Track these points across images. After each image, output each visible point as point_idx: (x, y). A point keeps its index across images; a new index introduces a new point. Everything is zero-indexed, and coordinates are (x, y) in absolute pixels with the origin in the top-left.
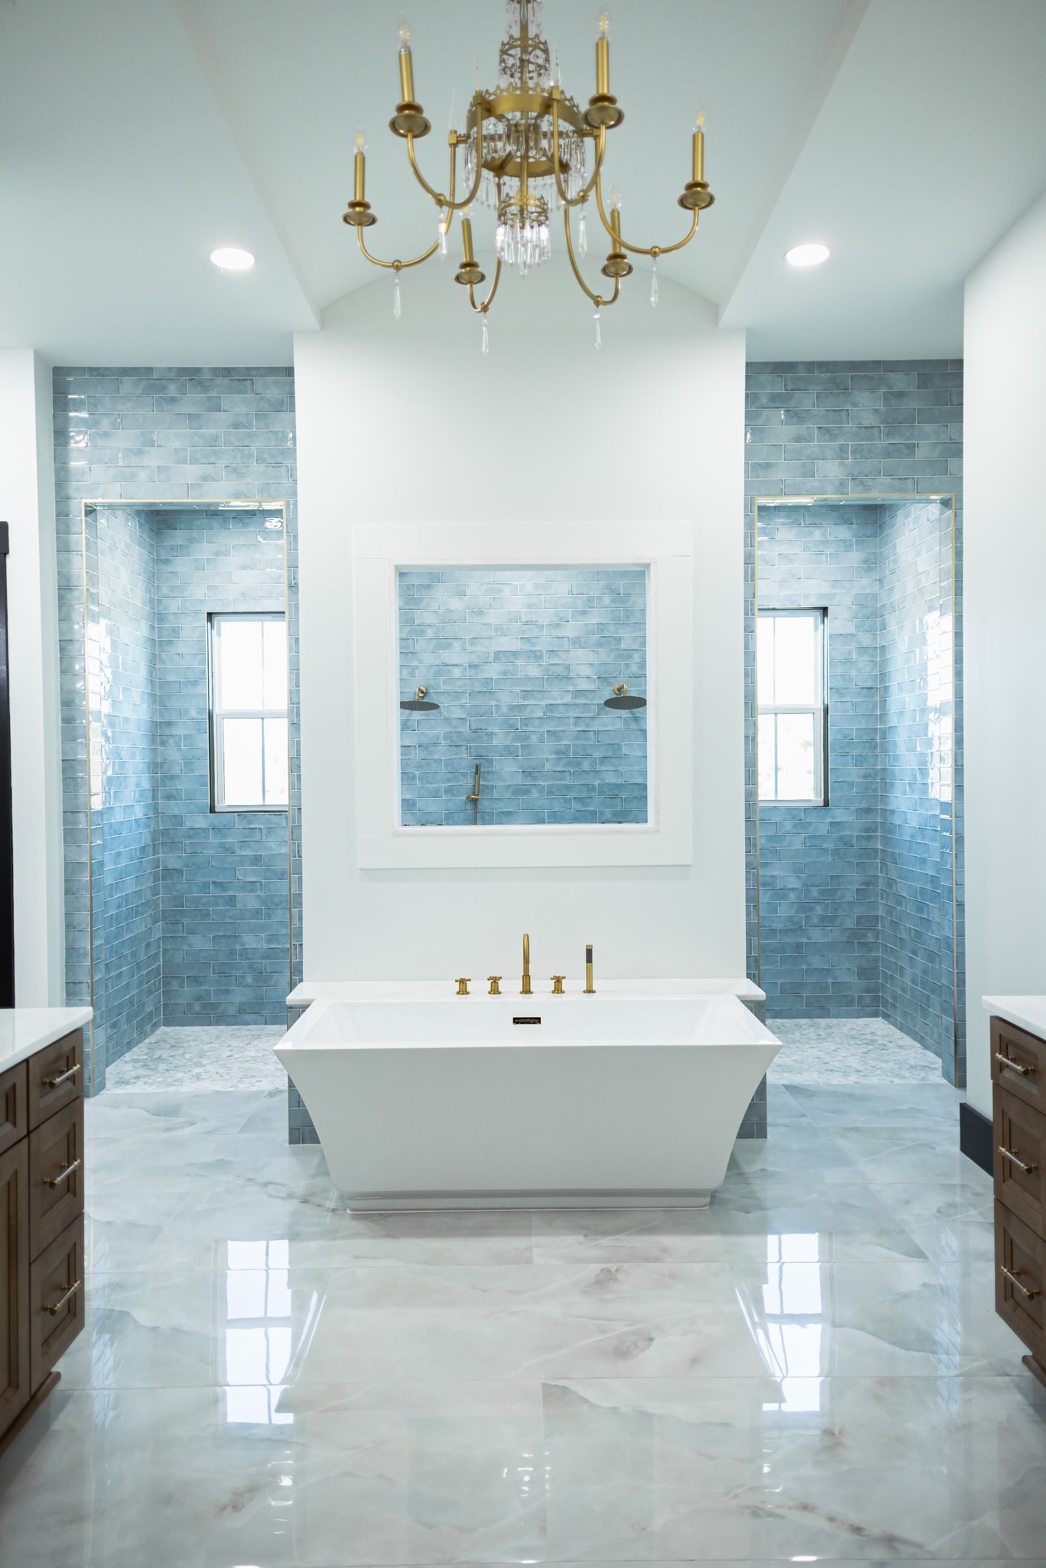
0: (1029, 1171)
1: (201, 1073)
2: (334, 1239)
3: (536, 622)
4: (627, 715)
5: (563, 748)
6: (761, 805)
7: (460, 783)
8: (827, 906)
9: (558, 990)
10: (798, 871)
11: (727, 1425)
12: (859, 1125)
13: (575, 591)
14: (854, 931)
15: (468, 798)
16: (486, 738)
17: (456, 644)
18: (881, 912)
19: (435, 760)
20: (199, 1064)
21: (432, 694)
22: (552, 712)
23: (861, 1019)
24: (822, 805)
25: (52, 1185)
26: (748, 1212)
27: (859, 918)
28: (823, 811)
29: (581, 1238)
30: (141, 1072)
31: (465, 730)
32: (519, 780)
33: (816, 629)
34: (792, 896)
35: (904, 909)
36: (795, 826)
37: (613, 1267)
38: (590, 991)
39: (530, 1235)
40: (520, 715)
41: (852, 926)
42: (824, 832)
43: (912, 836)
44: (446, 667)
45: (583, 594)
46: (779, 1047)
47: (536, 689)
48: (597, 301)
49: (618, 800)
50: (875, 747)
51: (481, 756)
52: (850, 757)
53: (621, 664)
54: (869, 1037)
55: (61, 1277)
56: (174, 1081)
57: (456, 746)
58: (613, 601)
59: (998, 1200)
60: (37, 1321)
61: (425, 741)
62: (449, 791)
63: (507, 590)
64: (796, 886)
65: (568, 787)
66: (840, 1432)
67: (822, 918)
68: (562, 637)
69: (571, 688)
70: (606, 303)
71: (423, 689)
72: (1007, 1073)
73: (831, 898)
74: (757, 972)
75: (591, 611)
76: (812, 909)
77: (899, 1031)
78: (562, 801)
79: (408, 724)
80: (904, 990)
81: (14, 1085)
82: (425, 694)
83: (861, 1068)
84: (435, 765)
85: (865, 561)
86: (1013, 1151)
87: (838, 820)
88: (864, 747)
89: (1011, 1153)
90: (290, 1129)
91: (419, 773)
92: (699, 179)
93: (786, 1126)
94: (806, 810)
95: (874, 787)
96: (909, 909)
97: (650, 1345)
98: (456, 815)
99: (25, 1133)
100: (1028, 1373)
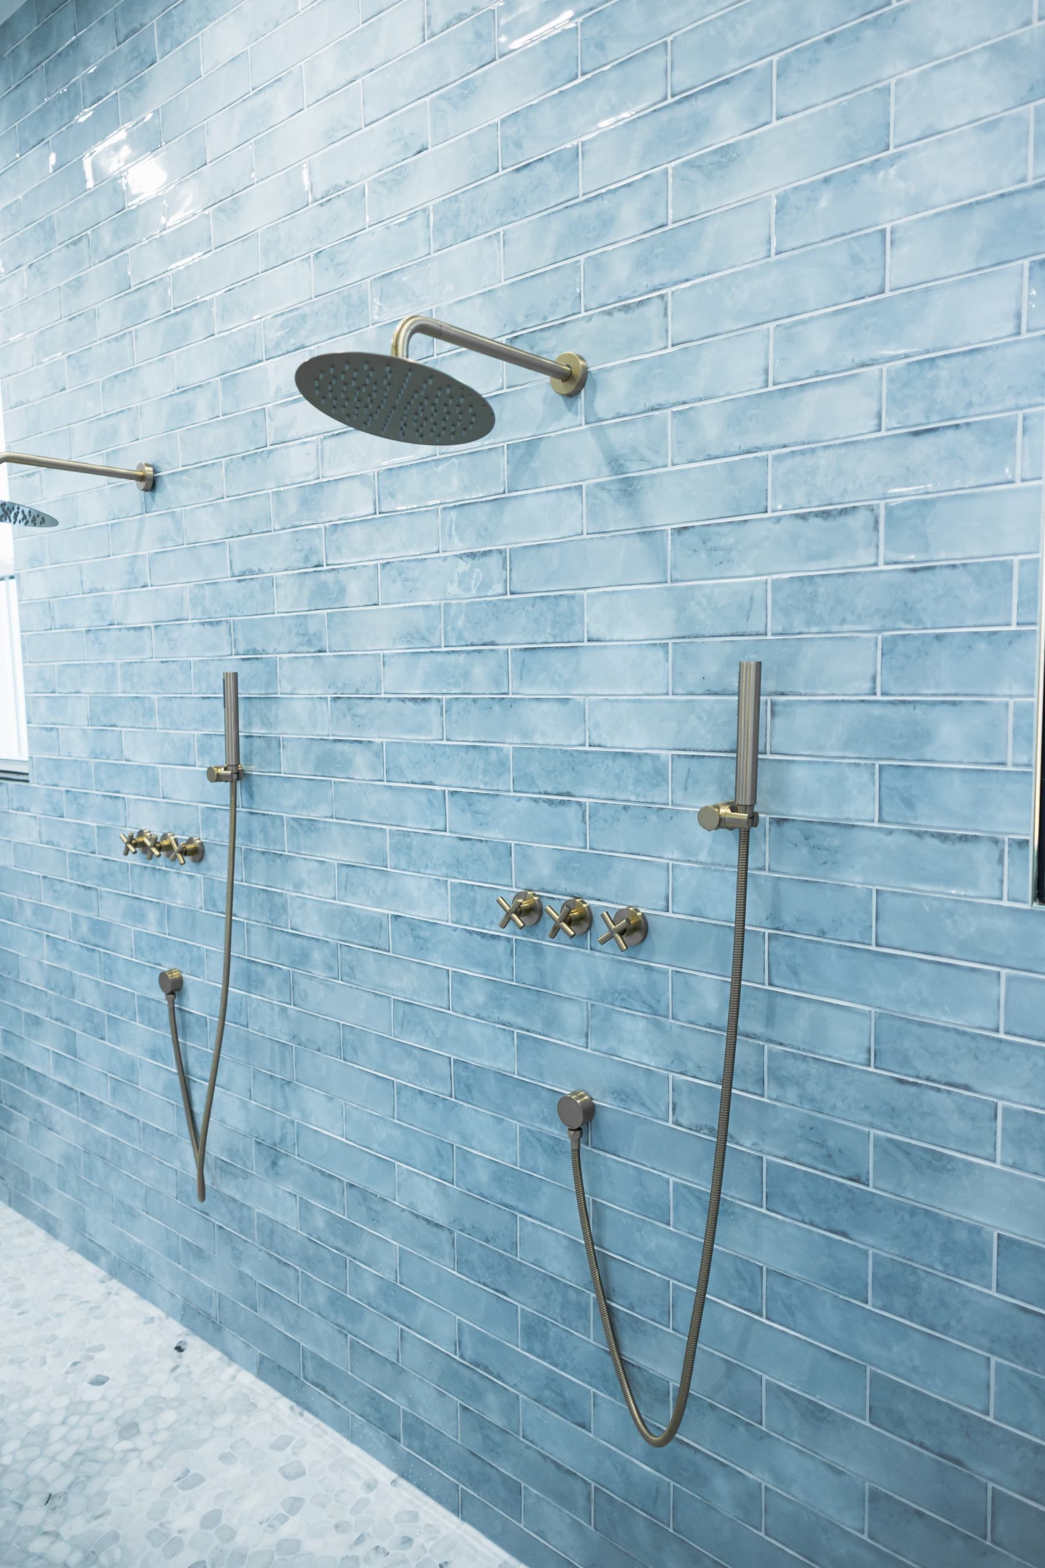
4: (598, 476)
5: (421, 618)
16: (260, 597)
44: (185, 397)
49: (572, 812)
51: (255, 652)
53: (576, 266)
78: (423, 798)
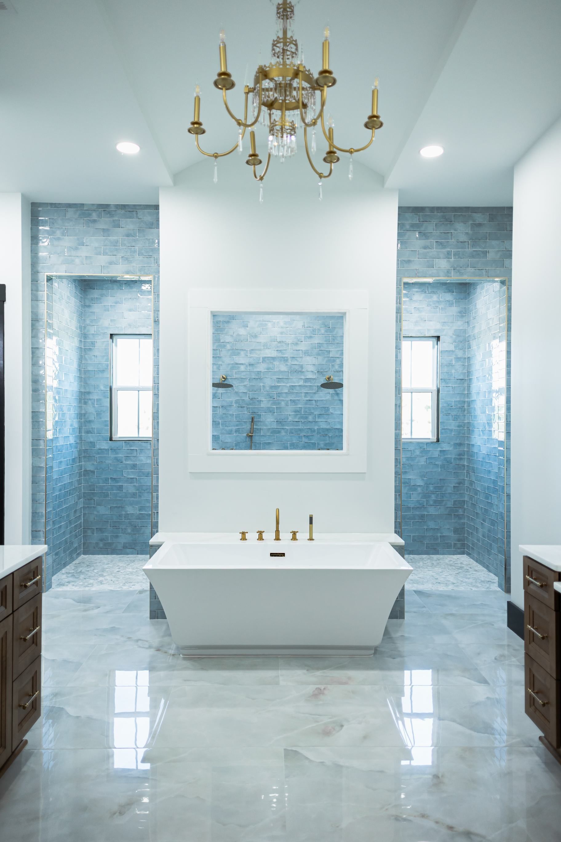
0: (543, 638)
1: (103, 580)
2: (173, 670)
3: (285, 341)
4: (333, 392)
5: (298, 409)
6: (403, 440)
7: (243, 427)
8: (438, 495)
9: (294, 538)
10: (422, 476)
11: (382, 772)
12: (454, 612)
13: (306, 326)
14: (452, 508)
15: (247, 435)
16: (257, 403)
17: (242, 353)
18: (466, 499)
19: (230, 415)
20: (102, 575)
21: (229, 379)
22: (293, 390)
23: (455, 556)
24: (436, 441)
25: (25, 640)
26: (394, 658)
27: (455, 501)
28: (436, 444)
29: (305, 671)
30: (71, 579)
31: (246, 399)
32: (275, 426)
33: (433, 347)
34: (419, 489)
35: (479, 497)
36: (421, 452)
37: (322, 687)
38: (311, 539)
39: (278, 669)
40: (276, 391)
41: (451, 506)
42: (437, 456)
43: (483, 458)
44: (237, 365)
45: (310, 327)
46: (412, 571)
47: (284, 377)
48: (321, 176)
49: (327, 437)
50: (464, 411)
51: (255, 413)
52: (450, 416)
53: (329, 365)
54: (459, 565)
55: (29, 689)
56: (89, 584)
57: (241, 407)
58: (326, 331)
59: (527, 654)
60: (16, 712)
61: (225, 404)
62: (237, 431)
63: (270, 325)
64: (421, 484)
65: (300, 430)
66: (442, 776)
67: (435, 501)
68: (299, 350)
69: (303, 377)
70: (325, 177)
71: (224, 376)
72: (531, 586)
73: (440, 491)
74: (400, 530)
75: (314, 336)
76: (430, 497)
77: (475, 562)
79: (216, 395)
80: (478, 540)
81: (6, 586)
82: (225, 379)
83: (455, 582)
84: (230, 417)
85: (460, 312)
86: (535, 627)
87: (444, 449)
88: (458, 411)
89: (534, 628)
90: (151, 611)
91: (221, 421)
92: (375, 113)
93: (415, 612)
94: (427, 443)
95: (464, 431)
96: (482, 497)
97: (341, 729)
98: (241, 444)
99: (11, 612)
100: (542, 746)
